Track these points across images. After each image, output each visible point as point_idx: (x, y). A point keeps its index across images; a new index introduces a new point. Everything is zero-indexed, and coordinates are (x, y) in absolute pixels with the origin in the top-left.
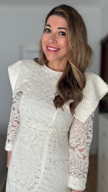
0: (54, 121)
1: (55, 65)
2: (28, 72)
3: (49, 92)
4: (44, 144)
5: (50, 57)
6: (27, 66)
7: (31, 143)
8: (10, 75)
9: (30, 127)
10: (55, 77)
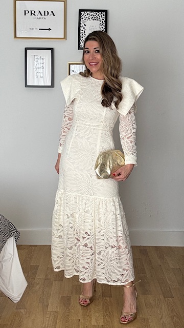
0: (104, 117)
1: (98, 75)
2: (78, 84)
3: (97, 96)
4: (97, 136)
5: (93, 70)
6: (76, 79)
7: (86, 137)
8: (63, 89)
9: (85, 125)
10: (100, 85)
